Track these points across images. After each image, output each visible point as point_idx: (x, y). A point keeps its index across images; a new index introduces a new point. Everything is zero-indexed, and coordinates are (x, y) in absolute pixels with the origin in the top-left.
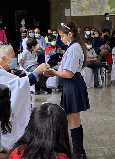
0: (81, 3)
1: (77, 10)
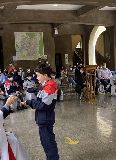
0: (22, 53)
1: (20, 57)
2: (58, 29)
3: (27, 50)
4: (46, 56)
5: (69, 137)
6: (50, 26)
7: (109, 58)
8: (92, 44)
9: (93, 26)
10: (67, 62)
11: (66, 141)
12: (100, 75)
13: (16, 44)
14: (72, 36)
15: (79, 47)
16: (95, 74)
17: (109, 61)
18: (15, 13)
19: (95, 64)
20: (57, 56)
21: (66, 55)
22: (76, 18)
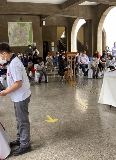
0: (14, 40)
1: (12, 44)
2: (45, 20)
3: (18, 38)
4: (35, 43)
5: (49, 115)
6: (38, 17)
7: (88, 47)
8: (74, 34)
9: (75, 19)
10: (53, 49)
11: (46, 119)
12: (79, 61)
13: (9, 32)
14: (57, 27)
15: (64, 37)
16: (75, 60)
17: (88, 49)
18: (8, 5)
19: (76, 51)
20: (45, 44)
21: (52, 43)
22: (60, 11)
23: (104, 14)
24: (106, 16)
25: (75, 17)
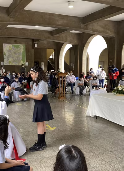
0: (9, 60)
1: (7, 63)
2: (37, 43)
3: (13, 58)
4: (28, 63)
6: (31, 41)
7: (73, 67)
9: (63, 44)
10: (43, 68)
13: (4, 52)
14: (47, 49)
16: (65, 79)
17: (73, 69)
20: (36, 64)
21: (42, 63)
22: (51, 36)
23: (88, 41)
24: (90, 42)
25: (63, 42)
